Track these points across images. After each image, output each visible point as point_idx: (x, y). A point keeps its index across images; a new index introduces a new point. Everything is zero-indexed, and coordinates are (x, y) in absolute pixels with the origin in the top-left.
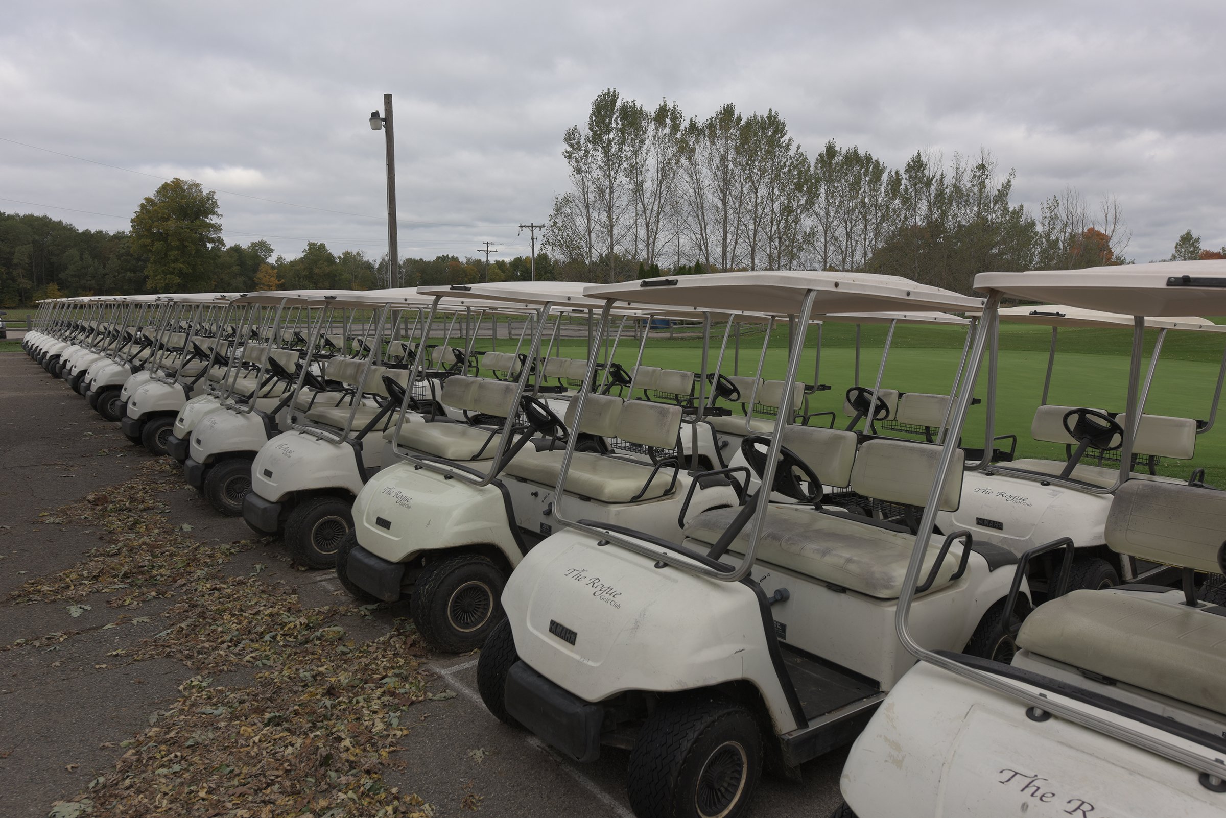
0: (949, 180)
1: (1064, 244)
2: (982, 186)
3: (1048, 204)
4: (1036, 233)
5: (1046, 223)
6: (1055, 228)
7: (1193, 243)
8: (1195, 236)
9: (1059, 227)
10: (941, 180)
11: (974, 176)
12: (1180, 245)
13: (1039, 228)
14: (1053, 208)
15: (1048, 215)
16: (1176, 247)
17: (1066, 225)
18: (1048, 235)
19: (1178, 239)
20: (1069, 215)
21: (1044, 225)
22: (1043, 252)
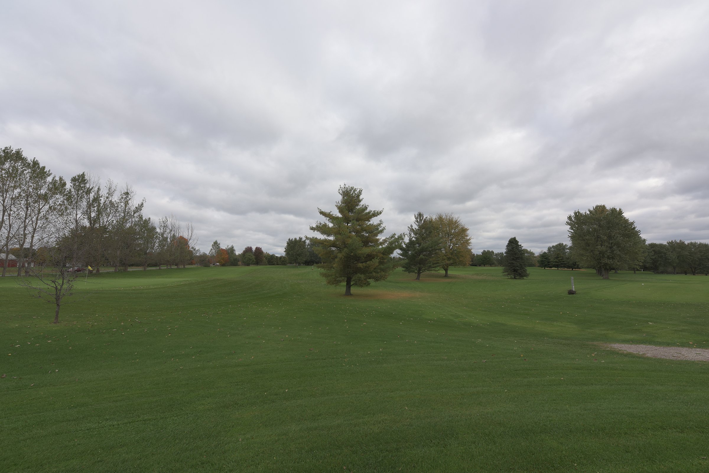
0: (104, 192)
1: (170, 239)
2: (126, 203)
3: (163, 220)
4: (157, 233)
5: (162, 228)
6: (166, 231)
7: (218, 245)
8: (218, 242)
9: (168, 231)
10: (98, 191)
11: (122, 198)
12: (214, 245)
13: (158, 230)
14: (165, 222)
15: (163, 225)
16: (212, 246)
17: (171, 231)
18: (162, 234)
19: (213, 243)
20: (173, 226)
21: (160, 229)
22: (160, 242)
